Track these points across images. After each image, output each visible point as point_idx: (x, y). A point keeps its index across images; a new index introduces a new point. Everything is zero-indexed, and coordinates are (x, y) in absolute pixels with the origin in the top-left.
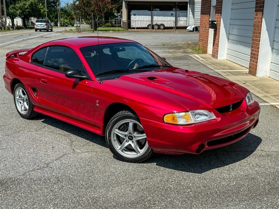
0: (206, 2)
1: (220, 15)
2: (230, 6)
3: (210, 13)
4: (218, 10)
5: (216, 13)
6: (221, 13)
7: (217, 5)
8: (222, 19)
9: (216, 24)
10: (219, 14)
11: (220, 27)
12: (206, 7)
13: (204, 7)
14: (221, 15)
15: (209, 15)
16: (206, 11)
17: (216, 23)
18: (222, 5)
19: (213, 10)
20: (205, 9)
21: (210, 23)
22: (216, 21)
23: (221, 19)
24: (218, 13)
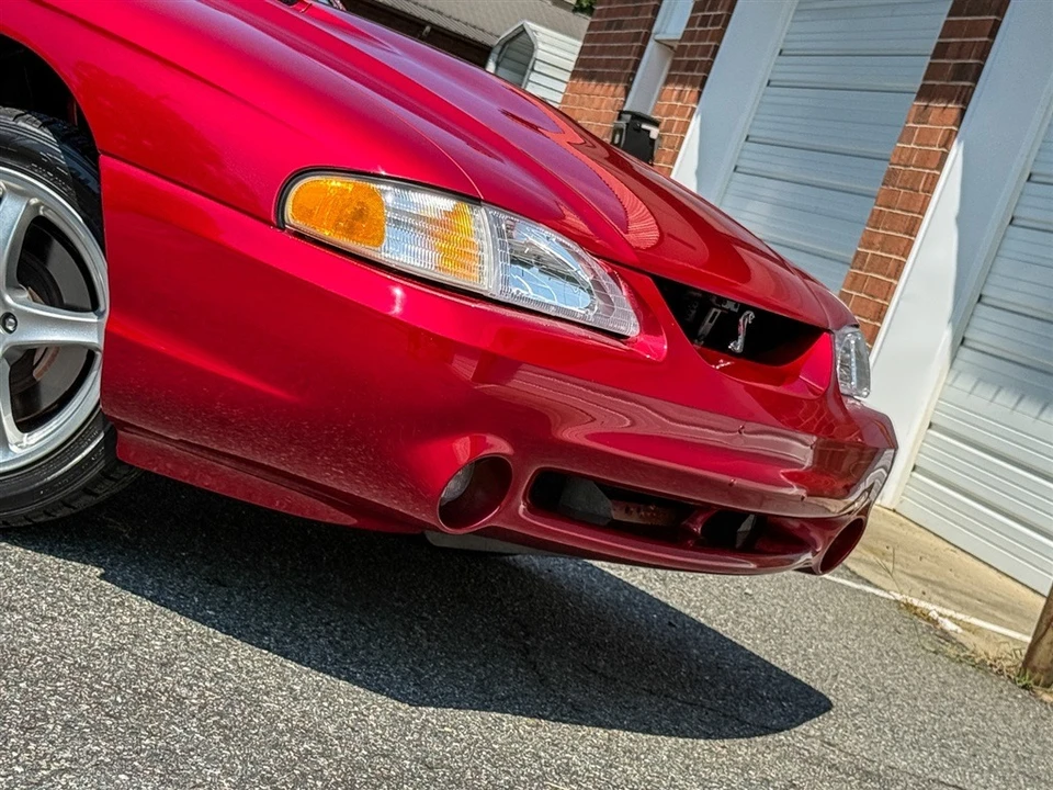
0: (625, 12)
1: (695, 95)
2: (766, 65)
3: (633, 75)
4: (691, 66)
5: (667, 82)
6: (702, 86)
7: (688, 35)
8: (695, 123)
9: (653, 141)
10: (688, 89)
11: (673, 163)
12: (618, 38)
13: (607, 38)
14: (700, 93)
15: (621, 88)
16: (608, 64)
17: (654, 132)
18: (719, 36)
19: (653, 62)
20: (603, 50)
21: (623, 124)
22: (656, 124)
23: (690, 117)
24: (682, 81)
